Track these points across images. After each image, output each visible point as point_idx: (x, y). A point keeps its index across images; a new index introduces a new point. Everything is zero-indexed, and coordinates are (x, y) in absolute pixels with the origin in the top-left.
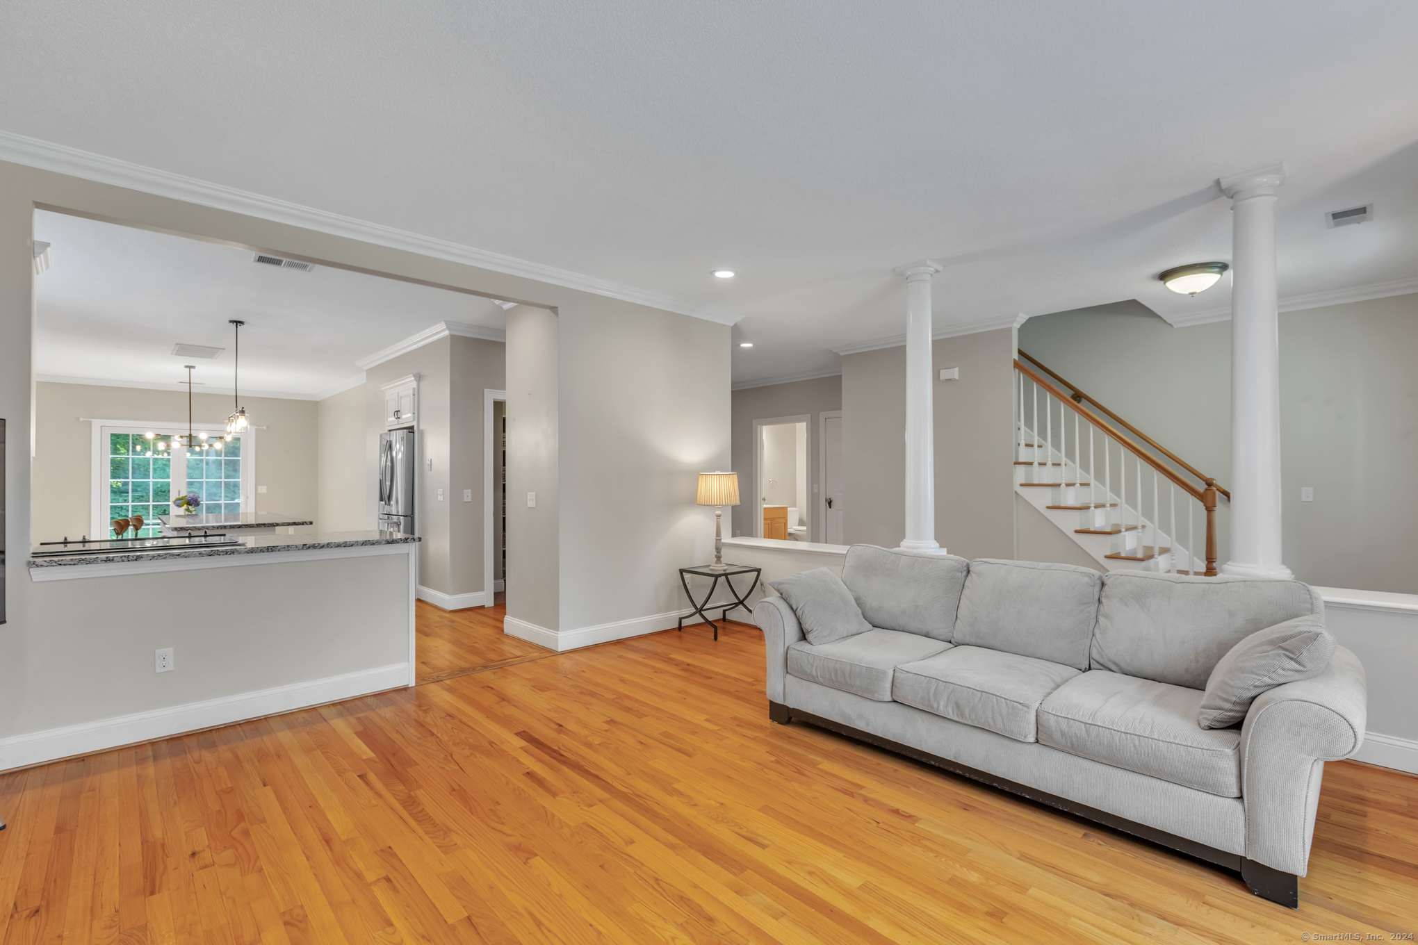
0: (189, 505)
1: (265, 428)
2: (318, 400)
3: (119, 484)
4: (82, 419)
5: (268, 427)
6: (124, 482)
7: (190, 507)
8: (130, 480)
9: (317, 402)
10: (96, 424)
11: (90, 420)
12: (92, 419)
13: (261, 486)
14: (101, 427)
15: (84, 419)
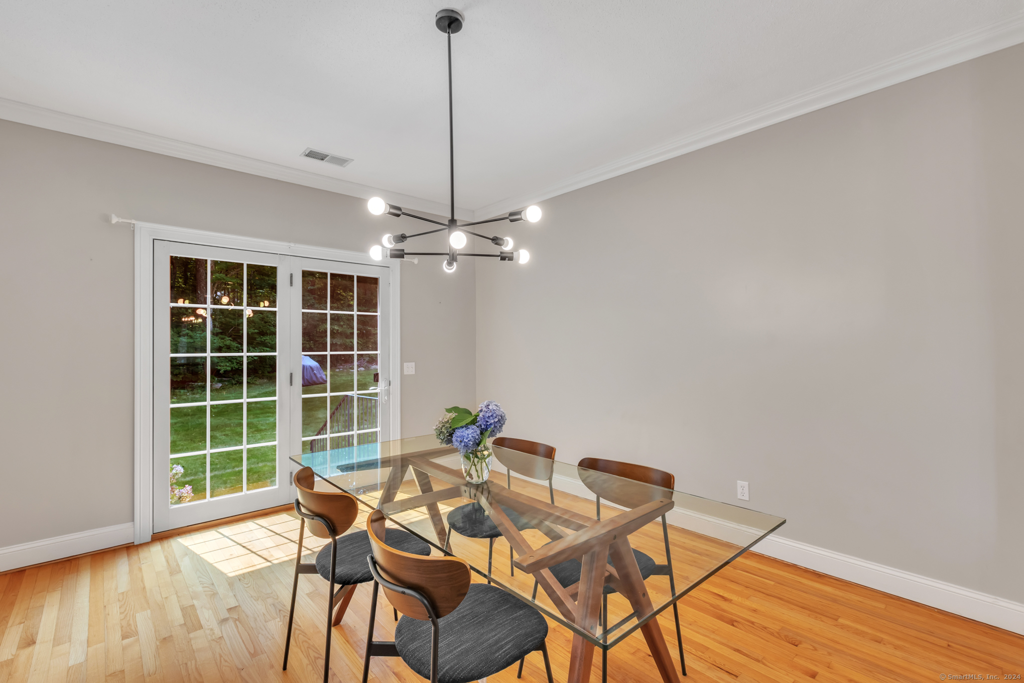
3: (186, 361)
4: (115, 220)
8: (208, 354)
10: (145, 231)
11: (133, 222)
12: (136, 220)
13: (407, 363)
14: (154, 239)
15: (121, 220)
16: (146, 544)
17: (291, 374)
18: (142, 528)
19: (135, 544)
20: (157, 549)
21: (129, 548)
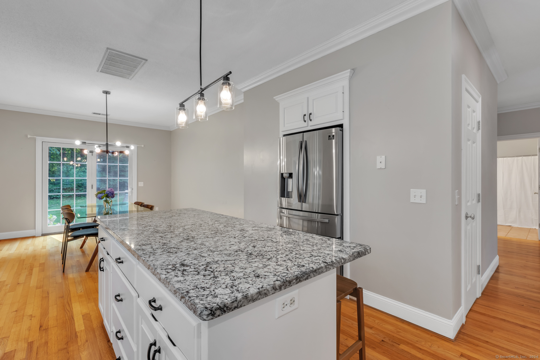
0: (108, 197)
1: (143, 146)
2: (171, 130)
3: (54, 180)
4: (29, 136)
5: (144, 146)
6: (56, 179)
7: (108, 199)
8: (61, 178)
9: (171, 131)
10: (39, 140)
11: (35, 137)
12: (36, 136)
13: (140, 182)
14: (42, 142)
15: (31, 136)
16: (40, 236)
17: (92, 185)
18: (39, 230)
19: (36, 236)
20: (42, 238)
21: (34, 237)
